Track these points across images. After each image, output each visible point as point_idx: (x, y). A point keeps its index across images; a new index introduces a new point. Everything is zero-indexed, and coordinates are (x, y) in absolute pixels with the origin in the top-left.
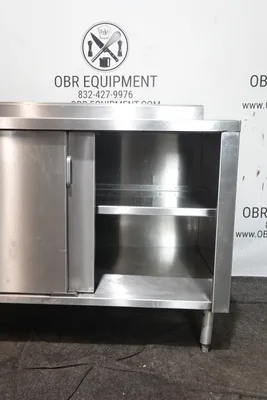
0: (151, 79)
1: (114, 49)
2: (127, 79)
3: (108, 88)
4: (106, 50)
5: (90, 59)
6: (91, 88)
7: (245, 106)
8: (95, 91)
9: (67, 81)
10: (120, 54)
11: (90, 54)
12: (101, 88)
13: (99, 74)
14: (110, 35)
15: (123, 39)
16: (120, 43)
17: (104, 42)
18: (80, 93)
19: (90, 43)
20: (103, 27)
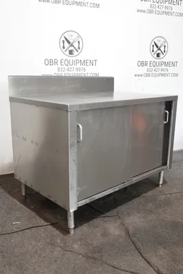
0: (94, 62)
1: (76, 45)
2: (82, 61)
3: (73, 66)
4: (72, 45)
5: (64, 50)
6: (65, 66)
7: (136, 76)
8: (66, 67)
9: (51, 62)
10: (79, 48)
11: (64, 48)
12: (69, 66)
13: (68, 59)
14: (74, 38)
15: (80, 40)
16: (79, 42)
17: (71, 41)
18: (59, 69)
19: (63, 41)
20: (70, 33)
